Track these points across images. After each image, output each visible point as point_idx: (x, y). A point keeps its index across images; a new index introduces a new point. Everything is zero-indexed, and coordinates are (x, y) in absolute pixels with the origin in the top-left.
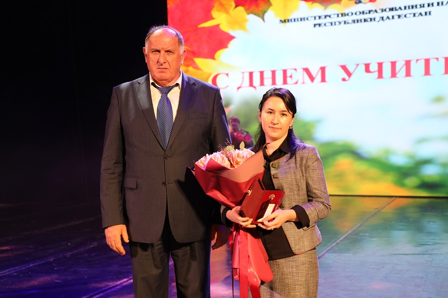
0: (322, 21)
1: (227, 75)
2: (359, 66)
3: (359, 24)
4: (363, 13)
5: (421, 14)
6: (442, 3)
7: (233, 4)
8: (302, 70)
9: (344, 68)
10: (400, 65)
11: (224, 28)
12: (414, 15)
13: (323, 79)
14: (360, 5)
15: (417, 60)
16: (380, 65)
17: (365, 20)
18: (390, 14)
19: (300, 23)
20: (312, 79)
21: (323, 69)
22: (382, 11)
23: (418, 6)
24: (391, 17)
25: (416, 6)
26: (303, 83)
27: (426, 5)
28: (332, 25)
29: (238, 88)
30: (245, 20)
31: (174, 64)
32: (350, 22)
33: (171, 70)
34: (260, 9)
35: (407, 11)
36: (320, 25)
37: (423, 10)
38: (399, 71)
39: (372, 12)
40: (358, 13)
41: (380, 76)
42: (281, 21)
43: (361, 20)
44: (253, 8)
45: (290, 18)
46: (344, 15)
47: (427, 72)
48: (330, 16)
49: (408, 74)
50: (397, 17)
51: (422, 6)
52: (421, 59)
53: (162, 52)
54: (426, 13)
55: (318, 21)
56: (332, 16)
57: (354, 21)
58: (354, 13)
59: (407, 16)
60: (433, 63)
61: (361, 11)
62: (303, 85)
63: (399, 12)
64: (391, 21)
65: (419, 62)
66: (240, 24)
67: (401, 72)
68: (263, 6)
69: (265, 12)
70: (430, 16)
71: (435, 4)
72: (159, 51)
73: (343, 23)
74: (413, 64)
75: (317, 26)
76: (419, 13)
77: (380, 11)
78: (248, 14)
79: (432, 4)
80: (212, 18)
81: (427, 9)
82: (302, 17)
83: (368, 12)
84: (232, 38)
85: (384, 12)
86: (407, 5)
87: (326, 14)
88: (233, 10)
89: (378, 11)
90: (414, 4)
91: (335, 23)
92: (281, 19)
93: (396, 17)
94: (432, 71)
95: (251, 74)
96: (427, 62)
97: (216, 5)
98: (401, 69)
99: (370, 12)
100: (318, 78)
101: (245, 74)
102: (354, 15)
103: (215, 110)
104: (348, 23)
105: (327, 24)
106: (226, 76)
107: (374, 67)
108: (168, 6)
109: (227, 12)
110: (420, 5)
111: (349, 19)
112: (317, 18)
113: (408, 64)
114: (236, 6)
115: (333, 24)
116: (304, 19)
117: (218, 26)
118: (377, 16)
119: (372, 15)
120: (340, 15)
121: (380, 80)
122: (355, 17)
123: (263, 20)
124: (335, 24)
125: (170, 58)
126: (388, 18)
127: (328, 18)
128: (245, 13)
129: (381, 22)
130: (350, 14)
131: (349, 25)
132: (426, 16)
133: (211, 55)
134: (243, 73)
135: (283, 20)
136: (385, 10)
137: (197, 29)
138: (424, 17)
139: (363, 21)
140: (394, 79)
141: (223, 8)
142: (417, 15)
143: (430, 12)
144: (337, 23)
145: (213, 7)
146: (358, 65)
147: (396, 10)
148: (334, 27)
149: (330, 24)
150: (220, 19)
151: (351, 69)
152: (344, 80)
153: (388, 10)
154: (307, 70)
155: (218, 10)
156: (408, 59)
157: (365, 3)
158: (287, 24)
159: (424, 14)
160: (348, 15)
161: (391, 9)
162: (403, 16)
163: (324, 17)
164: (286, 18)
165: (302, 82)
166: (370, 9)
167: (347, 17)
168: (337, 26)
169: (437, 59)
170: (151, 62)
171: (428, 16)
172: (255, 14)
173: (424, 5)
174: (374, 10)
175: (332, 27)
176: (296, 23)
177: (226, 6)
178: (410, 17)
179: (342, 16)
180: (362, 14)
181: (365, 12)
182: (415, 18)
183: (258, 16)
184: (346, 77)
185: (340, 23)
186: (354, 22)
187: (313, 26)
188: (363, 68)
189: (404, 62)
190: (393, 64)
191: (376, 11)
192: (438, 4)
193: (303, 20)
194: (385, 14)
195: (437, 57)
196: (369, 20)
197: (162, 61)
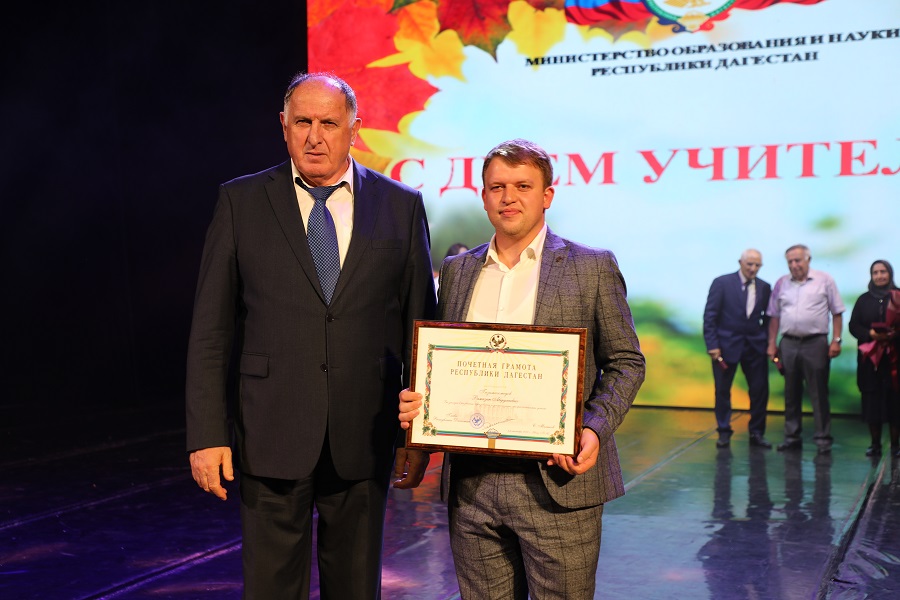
0: (609, 64)
1: (422, 163)
2: (678, 154)
3: (680, 72)
4: (688, 50)
5: (798, 57)
6: (839, 37)
7: (437, 25)
8: (567, 158)
9: (649, 156)
10: (756, 155)
11: (419, 70)
12: (786, 58)
13: (608, 178)
14: (682, 35)
15: (789, 147)
16: (718, 153)
17: (692, 65)
18: (740, 54)
19: (565, 65)
20: (587, 176)
21: (608, 158)
22: (725, 49)
23: (794, 42)
24: (740, 61)
25: (789, 41)
26: (570, 183)
27: (808, 40)
28: (627, 71)
29: (443, 190)
30: (460, 58)
31: (337, 147)
32: (663, 67)
33: (332, 157)
34: (490, 35)
35: (772, 51)
36: (604, 71)
37: (802, 50)
38: (755, 166)
39: (704, 51)
40: (678, 51)
41: (718, 174)
42: (529, 60)
43: (683, 65)
44: (475, 32)
45: (546, 55)
46: (650, 54)
47: (808, 170)
48: (623, 55)
49: (771, 172)
50: (753, 61)
51: (801, 41)
52: (796, 145)
53: (316, 123)
54: (808, 56)
55: (600, 64)
56: (627, 55)
57: (669, 66)
58: (670, 49)
59: (772, 59)
60: (819, 153)
61: (684, 47)
62: (570, 187)
63: (757, 52)
64: (741, 68)
65: (792, 149)
66: (450, 65)
67: (759, 170)
68: (494, 29)
69: (499, 42)
70: (815, 62)
71: (826, 39)
72: (309, 121)
73: (649, 68)
74: (781, 154)
75: (599, 74)
76: (794, 54)
77: (721, 48)
78: (465, 45)
79: (821, 38)
80: (395, 51)
81: (809, 48)
82: (571, 54)
83: (697, 49)
84: (433, 90)
85: (728, 51)
86: (772, 38)
87: (617, 50)
88: (436, 36)
89: (717, 48)
90: (785, 36)
91: (633, 68)
92: (528, 57)
93: (750, 62)
94: (817, 168)
95: (468, 163)
96: (808, 150)
97: (403, 24)
98: (757, 162)
99: (701, 49)
100: (599, 175)
101: (455, 161)
102: (670, 54)
103: (413, 234)
104: (658, 69)
105: (618, 71)
106: (419, 165)
107: (705, 157)
108: (309, 24)
109: (424, 40)
110: (797, 39)
111: (660, 61)
112: (599, 57)
113: (771, 152)
114: (442, 29)
115: (630, 70)
116: (574, 58)
117: (406, 66)
118: (715, 57)
119: (704, 56)
120: (643, 54)
121: (718, 183)
122: (671, 59)
123: (495, 58)
124: (633, 71)
125: (331, 134)
126: (735, 62)
127: (620, 58)
128: (458, 43)
129: (722, 69)
130: (663, 52)
131: (659, 73)
132: (808, 62)
133: (391, 123)
134: (452, 160)
135: (533, 59)
136: (730, 47)
137: (364, 71)
138: (804, 64)
139: (687, 66)
140: (743, 182)
141: (418, 32)
142: (790, 58)
143: (815, 55)
144: (638, 69)
145: (398, 29)
146: (675, 152)
147: (751, 47)
148: (630, 76)
149: (624, 70)
150: (410, 52)
151: (662, 159)
152: (648, 179)
153: (735, 46)
154: (576, 159)
155: (408, 36)
156: (772, 143)
157: (692, 32)
158: (541, 68)
159: (803, 57)
160: (658, 53)
161: (742, 46)
162: (764, 60)
163: (611, 56)
164: (540, 55)
165: (567, 181)
166: (702, 44)
167: (656, 57)
168: (638, 76)
169: (827, 145)
170: (294, 142)
171: (811, 62)
172: (479, 46)
173: (804, 39)
174: (708, 45)
175: (627, 75)
176: (559, 65)
177: (423, 28)
178: (777, 62)
179: (647, 55)
180: (685, 53)
181: (692, 48)
182: (786, 64)
183: (485, 48)
184: (654, 176)
185: (643, 69)
186: (670, 68)
187: (591, 72)
188: (684, 157)
189: (764, 150)
190: (744, 152)
191: (712, 48)
192: (831, 38)
193: (571, 60)
194: (729, 55)
195: (826, 141)
196: (698, 65)
197: (314, 139)
